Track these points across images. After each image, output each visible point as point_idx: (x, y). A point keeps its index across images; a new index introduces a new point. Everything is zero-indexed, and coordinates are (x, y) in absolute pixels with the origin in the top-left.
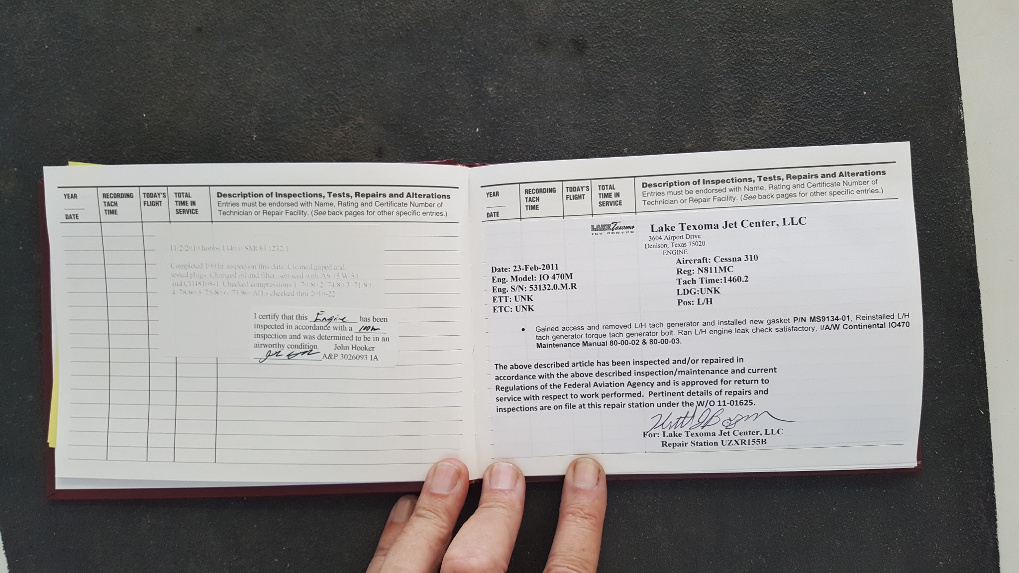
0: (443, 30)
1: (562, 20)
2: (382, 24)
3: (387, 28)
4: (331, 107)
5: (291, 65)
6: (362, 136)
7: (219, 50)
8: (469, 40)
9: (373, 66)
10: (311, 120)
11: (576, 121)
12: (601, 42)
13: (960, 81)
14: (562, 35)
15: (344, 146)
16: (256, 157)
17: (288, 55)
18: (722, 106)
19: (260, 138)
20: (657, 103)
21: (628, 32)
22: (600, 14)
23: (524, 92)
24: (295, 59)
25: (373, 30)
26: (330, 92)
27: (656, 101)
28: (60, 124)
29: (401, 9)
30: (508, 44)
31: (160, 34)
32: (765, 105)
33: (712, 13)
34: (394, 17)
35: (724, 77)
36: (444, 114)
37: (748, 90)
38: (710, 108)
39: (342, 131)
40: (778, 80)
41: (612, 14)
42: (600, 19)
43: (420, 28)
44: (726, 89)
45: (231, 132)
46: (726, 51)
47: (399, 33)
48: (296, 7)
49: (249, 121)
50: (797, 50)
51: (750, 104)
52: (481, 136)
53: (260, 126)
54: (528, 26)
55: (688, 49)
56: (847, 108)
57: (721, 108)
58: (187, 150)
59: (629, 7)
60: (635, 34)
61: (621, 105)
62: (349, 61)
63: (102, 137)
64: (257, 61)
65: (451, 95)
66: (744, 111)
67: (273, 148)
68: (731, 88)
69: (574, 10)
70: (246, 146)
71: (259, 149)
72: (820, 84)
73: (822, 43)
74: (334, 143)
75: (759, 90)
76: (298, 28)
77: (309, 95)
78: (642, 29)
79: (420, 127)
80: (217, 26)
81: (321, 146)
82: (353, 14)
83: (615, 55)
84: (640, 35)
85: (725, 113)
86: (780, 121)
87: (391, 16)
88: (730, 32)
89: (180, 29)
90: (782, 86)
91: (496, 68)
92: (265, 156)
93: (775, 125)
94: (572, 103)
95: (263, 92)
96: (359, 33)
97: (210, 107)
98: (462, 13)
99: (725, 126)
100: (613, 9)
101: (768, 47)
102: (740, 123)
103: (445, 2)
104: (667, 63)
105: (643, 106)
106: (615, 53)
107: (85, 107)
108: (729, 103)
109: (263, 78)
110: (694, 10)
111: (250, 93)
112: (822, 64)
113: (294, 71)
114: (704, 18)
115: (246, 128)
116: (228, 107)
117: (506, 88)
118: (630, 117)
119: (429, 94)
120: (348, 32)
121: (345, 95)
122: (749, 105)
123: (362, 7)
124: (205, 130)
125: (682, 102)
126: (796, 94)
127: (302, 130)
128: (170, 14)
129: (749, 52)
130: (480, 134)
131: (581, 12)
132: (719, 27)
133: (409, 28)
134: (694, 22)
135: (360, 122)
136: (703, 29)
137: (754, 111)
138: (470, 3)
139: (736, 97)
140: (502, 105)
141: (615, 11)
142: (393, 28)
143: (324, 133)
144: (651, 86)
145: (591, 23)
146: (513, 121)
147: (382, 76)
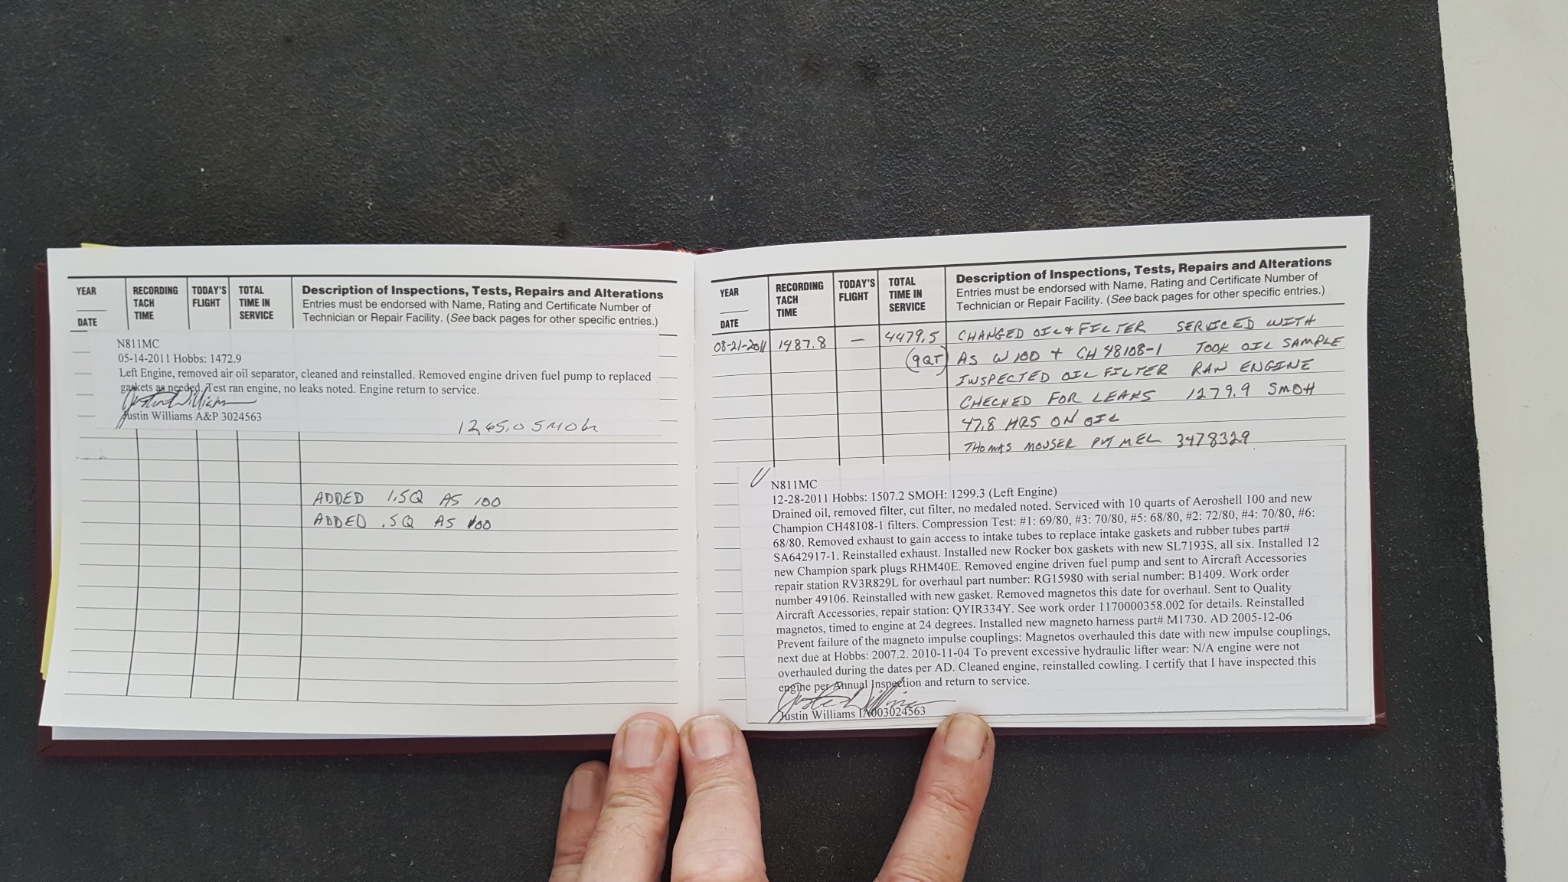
0: (659, 46)
1: (842, 31)
2: (567, 35)
3: (575, 41)
4: (488, 160)
5: (427, 96)
6: (536, 205)
7: (317, 72)
8: (700, 61)
9: (553, 98)
10: (457, 179)
11: (862, 186)
12: (902, 66)
13: (1449, 132)
14: (843, 55)
15: (507, 221)
16: (371, 235)
17: (424, 80)
18: (1084, 166)
19: (379, 207)
20: (987, 160)
21: (942, 52)
22: (901, 25)
23: (784, 141)
24: (433, 87)
25: (554, 44)
26: (486, 138)
27: (986, 158)
28: (73, 182)
29: (597, 12)
30: (760, 67)
31: (228, 47)
32: (1150, 166)
33: (1072, 25)
34: (585, 25)
35: (1089, 121)
36: (661, 173)
37: (1125, 142)
38: (1067, 169)
39: (504, 197)
40: (1171, 128)
41: (919, 24)
42: (901, 32)
43: (626, 41)
44: (1090, 140)
45: (333, 196)
46: (1092, 82)
47: (593, 48)
48: (436, 8)
49: (362, 180)
50: (1201, 81)
51: (1128, 164)
52: (717, 208)
53: (379, 189)
54: (790, 42)
55: (1034, 78)
56: (1276, 170)
57: (1084, 170)
58: (265, 224)
59: (944, 14)
60: (955, 54)
61: (931, 163)
62: (516, 90)
63: (138, 202)
64: (375, 89)
65: (672, 144)
66: (1119, 174)
67: (398, 223)
68: (1099, 138)
69: (860, 18)
70: (357, 218)
71: (377, 223)
72: (1236, 134)
73: (1240, 72)
74: (492, 215)
75: (1142, 142)
76: (438, 40)
77: (455, 143)
78: (964, 47)
79: (623, 192)
80: (315, 35)
81: (471, 219)
82: (524, 20)
83: (923, 86)
84: (962, 57)
85: (1089, 177)
86: (1174, 191)
87: (580, 23)
88: (1099, 53)
89: (259, 40)
90: (1177, 136)
91: (742, 104)
92: (386, 234)
93: (1165, 195)
94: (856, 159)
95: (384, 136)
96: (533, 47)
97: (302, 159)
98: (690, 20)
99: (1089, 197)
100: (920, 16)
101: (1157, 77)
102: (1113, 193)
103: (664, 3)
104: (1002, 100)
105: (964, 165)
106: (922, 83)
107: (112, 156)
108: (1096, 161)
109: (384, 115)
110: (1044, 20)
111: (363, 138)
112: (1238, 104)
113: (432, 105)
114: (1059, 31)
115: (358, 191)
116: (330, 158)
117: (756, 134)
118: (945, 182)
119: (638, 142)
120: (514, 47)
121: (510, 142)
122: (1126, 166)
123: (538, 8)
124: (294, 193)
125: (1025, 160)
126: (1199, 150)
127: (443, 195)
128: (244, 17)
129: (1126, 84)
130: (715, 205)
131: (873, 20)
132: (1083, 46)
133: (608, 42)
134: (1043, 38)
135: (531, 183)
136: (1057, 49)
137: (1134, 174)
138: (702, 5)
139: (1107, 153)
140: (749, 161)
141: (924, 20)
142: (584, 41)
143: (476, 200)
144: (977, 135)
145: (886, 38)
146: (767, 186)
147: (567, 114)
